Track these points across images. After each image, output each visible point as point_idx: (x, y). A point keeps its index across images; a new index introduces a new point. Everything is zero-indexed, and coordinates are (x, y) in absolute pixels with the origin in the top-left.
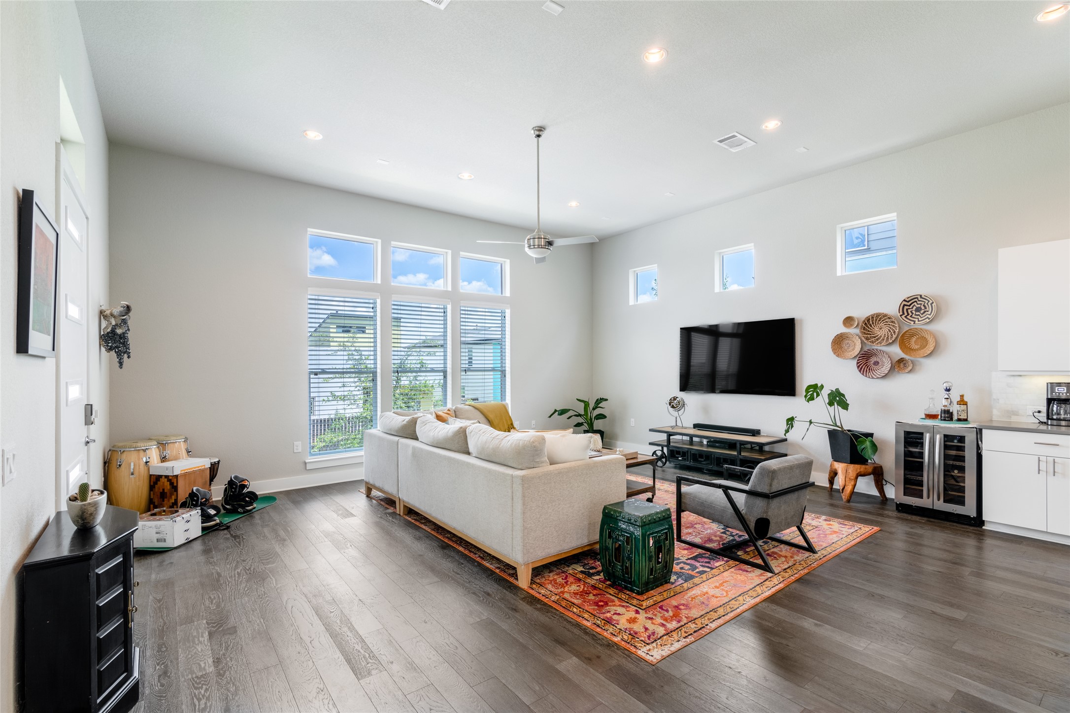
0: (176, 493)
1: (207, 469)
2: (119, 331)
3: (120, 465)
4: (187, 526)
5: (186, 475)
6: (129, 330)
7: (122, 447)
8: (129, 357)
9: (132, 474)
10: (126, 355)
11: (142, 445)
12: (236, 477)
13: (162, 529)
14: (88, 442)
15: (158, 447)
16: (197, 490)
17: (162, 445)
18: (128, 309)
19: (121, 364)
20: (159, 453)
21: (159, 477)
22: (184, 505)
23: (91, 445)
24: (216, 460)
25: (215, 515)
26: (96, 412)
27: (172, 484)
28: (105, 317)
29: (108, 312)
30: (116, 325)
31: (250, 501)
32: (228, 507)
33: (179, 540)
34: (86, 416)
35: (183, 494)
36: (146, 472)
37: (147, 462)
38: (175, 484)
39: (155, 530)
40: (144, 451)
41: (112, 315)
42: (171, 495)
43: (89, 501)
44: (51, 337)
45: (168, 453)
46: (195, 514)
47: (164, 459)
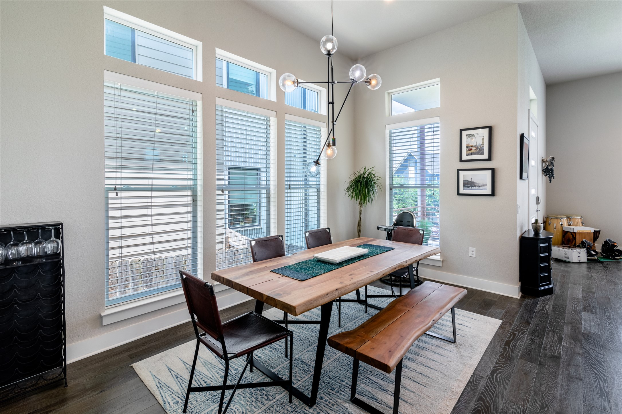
0: (574, 241)
1: (592, 233)
2: (550, 167)
3: (550, 224)
4: (579, 255)
5: (580, 233)
6: (554, 166)
7: (551, 216)
8: (554, 178)
9: (555, 229)
10: (552, 178)
11: (559, 217)
12: (609, 240)
13: (567, 253)
14: (537, 211)
15: (567, 219)
16: (585, 241)
17: (569, 218)
18: (553, 158)
19: (550, 181)
20: (567, 222)
21: (567, 232)
22: (578, 246)
23: (539, 212)
24: (598, 230)
25: (594, 255)
26: (541, 200)
27: (573, 236)
28: (544, 162)
29: (545, 160)
30: (549, 165)
31: (618, 254)
32: (604, 254)
33: (575, 260)
34: (537, 201)
35: (578, 241)
36: (561, 229)
37: (561, 225)
38: (575, 237)
39: (564, 253)
40: (561, 219)
41: (547, 161)
42: (573, 241)
43: (538, 225)
44: (527, 174)
45: (571, 223)
46: (583, 251)
47: (569, 225)
